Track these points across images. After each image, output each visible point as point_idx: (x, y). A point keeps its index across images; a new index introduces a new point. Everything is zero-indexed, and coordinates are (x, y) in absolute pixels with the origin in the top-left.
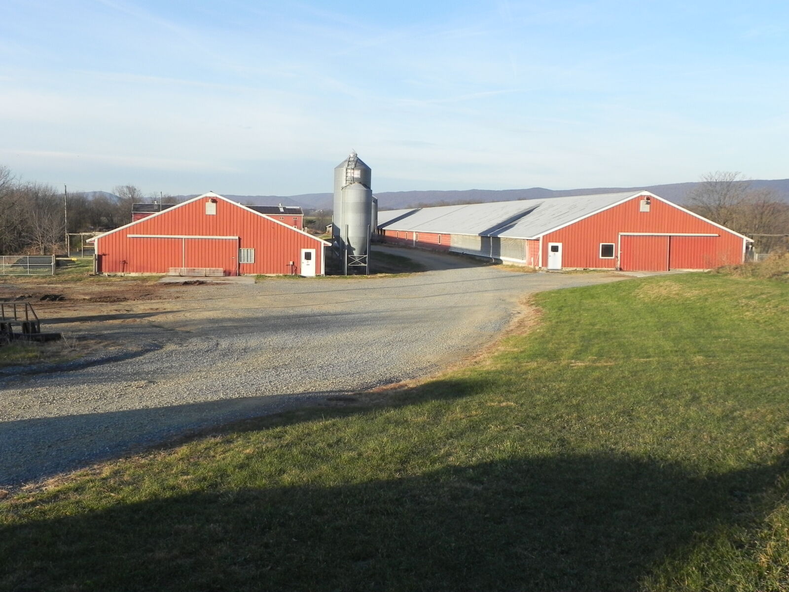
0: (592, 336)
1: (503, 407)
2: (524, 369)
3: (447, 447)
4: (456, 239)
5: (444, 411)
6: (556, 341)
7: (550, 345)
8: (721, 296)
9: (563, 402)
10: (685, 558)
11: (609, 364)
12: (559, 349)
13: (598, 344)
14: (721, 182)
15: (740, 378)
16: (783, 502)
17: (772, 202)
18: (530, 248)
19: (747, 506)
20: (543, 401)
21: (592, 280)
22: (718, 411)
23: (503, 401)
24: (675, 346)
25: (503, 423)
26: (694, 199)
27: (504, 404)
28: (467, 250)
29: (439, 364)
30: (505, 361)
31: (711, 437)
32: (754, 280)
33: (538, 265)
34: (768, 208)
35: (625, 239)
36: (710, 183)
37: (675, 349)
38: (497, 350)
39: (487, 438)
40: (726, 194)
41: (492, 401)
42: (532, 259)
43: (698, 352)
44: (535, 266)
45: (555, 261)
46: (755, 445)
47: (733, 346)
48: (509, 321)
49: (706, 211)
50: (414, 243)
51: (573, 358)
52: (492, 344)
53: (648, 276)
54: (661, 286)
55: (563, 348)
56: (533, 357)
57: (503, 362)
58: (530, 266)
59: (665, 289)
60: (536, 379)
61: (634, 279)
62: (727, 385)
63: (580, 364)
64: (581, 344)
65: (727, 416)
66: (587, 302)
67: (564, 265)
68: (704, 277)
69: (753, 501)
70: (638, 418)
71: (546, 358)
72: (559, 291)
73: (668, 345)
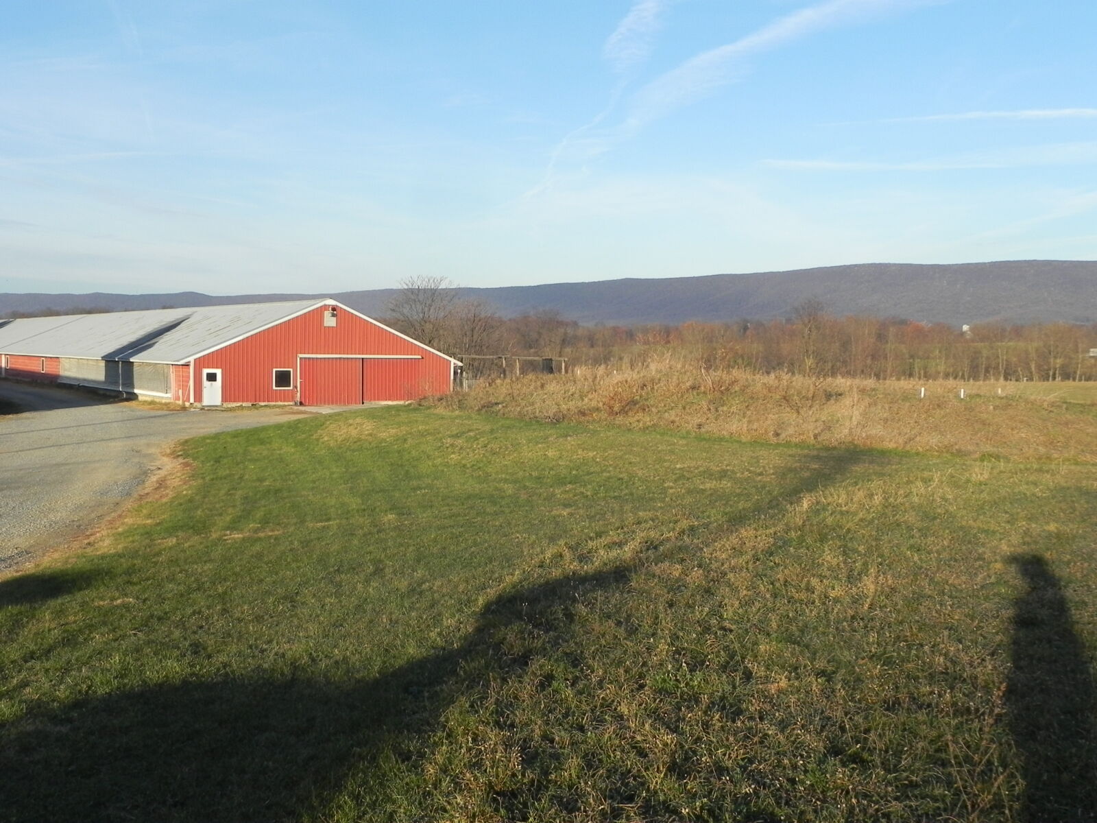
0: (258, 496)
1: (116, 606)
2: (157, 549)
3: (24, 673)
4: (67, 366)
5: (25, 620)
6: (208, 506)
7: (199, 512)
8: (423, 436)
9: (205, 591)
10: (338, 787)
11: (276, 533)
12: (212, 516)
13: (265, 506)
14: (425, 289)
15: (435, 540)
16: (462, 694)
17: (483, 315)
18: (177, 376)
19: (422, 704)
20: (176, 592)
21: (262, 419)
22: (403, 585)
23: (119, 598)
24: (363, 504)
25: (114, 630)
26: (393, 310)
27: (119, 601)
28: (85, 380)
29: (31, 550)
30: (131, 539)
31: (391, 620)
32: (461, 413)
33: (188, 400)
34: (480, 323)
35: (305, 362)
36: (412, 291)
37: (363, 507)
38: (123, 524)
39: (86, 653)
40: (430, 306)
41: (102, 599)
42: (180, 391)
43: (390, 509)
44: (184, 402)
45: (213, 394)
46: (442, 625)
47: (433, 498)
48: (144, 481)
49: (407, 327)
50: (3, 370)
51: (228, 528)
52: (116, 515)
53: (336, 411)
54: (351, 425)
55: (216, 515)
56: (172, 530)
57: (127, 540)
58: (177, 402)
59: (356, 428)
60: (172, 561)
61: (317, 417)
62: (418, 550)
63: (237, 536)
64: (242, 507)
65: (415, 591)
66: (255, 450)
67: (224, 399)
68: (403, 411)
69: (430, 698)
70: (303, 603)
71: (191, 531)
72: (217, 436)
73: (354, 503)
